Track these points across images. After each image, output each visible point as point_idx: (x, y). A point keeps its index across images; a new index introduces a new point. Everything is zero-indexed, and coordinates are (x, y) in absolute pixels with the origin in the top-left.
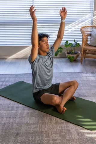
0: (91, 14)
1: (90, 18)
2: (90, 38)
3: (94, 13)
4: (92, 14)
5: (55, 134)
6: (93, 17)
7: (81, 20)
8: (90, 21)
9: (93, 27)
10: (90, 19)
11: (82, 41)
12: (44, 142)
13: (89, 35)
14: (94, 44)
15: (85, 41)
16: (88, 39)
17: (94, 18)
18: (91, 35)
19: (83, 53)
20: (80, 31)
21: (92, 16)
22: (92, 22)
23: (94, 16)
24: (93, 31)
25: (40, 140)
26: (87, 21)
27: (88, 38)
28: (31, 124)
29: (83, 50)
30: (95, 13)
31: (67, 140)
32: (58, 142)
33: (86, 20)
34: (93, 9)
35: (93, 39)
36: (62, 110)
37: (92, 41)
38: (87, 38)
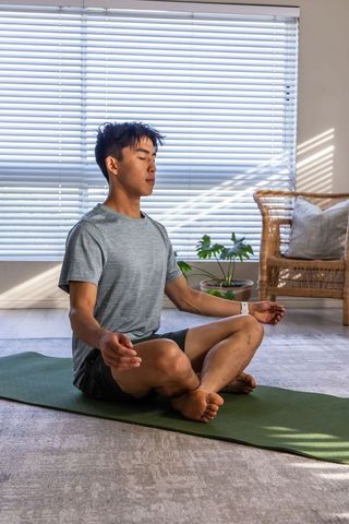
0: (288, 152)
1: (286, 167)
2: (289, 230)
3: (297, 151)
4: (292, 154)
5: (180, 475)
6: (294, 162)
7: (254, 173)
8: (287, 178)
9: (296, 195)
10: (286, 171)
11: (260, 236)
12: (129, 496)
13: (284, 222)
14: (306, 251)
15: (271, 240)
16: (282, 235)
17: (298, 165)
18: (290, 222)
19: (265, 278)
20: (252, 199)
21: (291, 160)
22: (292, 181)
23: (299, 159)
24: (298, 206)
25: (112, 493)
26: (274, 177)
27: (282, 229)
28: (70, 450)
29: (265, 267)
30: (301, 149)
31: (237, 489)
32: (196, 495)
33: (271, 173)
34: (295, 137)
35: (300, 233)
36: (205, 404)
37: (296, 241)
38: (278, 232)
